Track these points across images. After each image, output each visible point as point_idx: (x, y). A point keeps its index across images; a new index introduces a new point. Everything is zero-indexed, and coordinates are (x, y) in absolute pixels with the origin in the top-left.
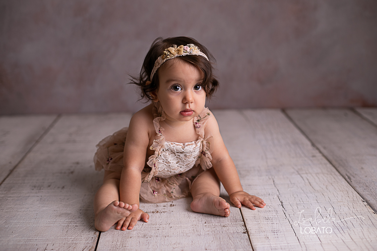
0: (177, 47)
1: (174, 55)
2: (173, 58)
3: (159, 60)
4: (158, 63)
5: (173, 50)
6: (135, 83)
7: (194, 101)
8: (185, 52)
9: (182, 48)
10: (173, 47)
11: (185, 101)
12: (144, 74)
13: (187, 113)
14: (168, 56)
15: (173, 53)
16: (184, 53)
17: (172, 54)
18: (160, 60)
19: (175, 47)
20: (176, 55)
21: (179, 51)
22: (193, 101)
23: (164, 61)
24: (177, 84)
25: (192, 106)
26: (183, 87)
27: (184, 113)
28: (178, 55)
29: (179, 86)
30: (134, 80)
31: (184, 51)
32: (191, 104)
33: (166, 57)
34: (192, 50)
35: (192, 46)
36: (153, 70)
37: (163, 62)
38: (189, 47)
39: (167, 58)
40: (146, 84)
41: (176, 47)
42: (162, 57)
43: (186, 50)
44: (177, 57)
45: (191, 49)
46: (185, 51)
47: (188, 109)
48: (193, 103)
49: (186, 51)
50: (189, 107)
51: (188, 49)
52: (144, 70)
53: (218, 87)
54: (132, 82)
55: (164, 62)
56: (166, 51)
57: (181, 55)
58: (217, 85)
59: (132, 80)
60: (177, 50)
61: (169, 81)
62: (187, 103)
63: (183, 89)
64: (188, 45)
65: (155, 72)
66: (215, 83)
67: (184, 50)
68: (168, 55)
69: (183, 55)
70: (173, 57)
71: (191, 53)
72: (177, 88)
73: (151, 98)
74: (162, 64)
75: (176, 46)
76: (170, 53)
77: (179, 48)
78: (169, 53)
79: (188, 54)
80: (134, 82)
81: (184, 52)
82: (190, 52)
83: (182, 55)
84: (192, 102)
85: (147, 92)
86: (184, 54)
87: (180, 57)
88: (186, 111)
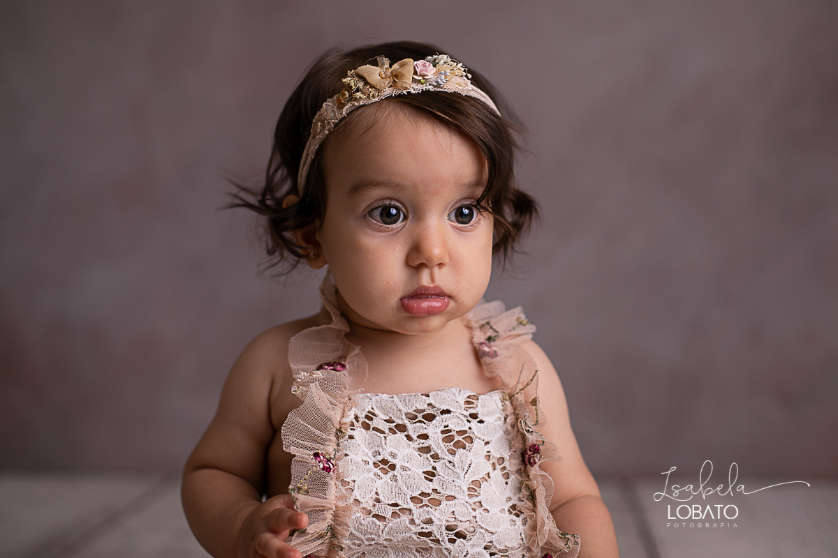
0: (391, 66)
1: (379, 91)
2: (374, 100)
3: (326, 110)
4: (323, 122)
5: (375, 73)
6: (248, 205)
7: (451, 258)
8: (419, 81)
9: (407, 67)
10: (375, 64)
11: (417, 260)
12: (278, 176)
13: (425, 304)
14: (359, 94)
15: (374, 83)
16: (414, 85)
17: (372, 87)
18: (330, 111)
19: (383, 64)
20: (388, 91)
21: (396, 76)
22: (446, 260)
23: (344, 111)
24: (391, 199)
25: (442, 279)
26: (409, 209)
27: (414, 304)
28: (395, 92)
29: (396, 208)
30: (243, 195)
31: (416, 77)
32: (436, 270)
33: (352, 98)
34: (445, 74)
35: (442, 62)
36: (305, 152)
37: (339, 117)
38: (434, 66)
39: (356, 100)
40: (284, 205)
41: (387, 66)
42: (338, 100)
43: (423, 76)
44: (390, 98)
45: (439, 73)
46: (419, 77)
47: (427, 288)
48: (445, 270)
49: (421, 78)
50: (433, 280)
51: (431, 72)
52: (278, 158)
53: (533, 220)
54: (238, 201)
55: (345, 118)
56: (349, 79)
57: (405, 92)
58: (531, 213)
59: (236, 196)
60: (389, 74)
61: (358, 188)
62: (422, 266)
63: (410, 216)
64: (430, 57)
65: (311, 156)
66: (525, 205)
67: (415, 73)
68: (358, 90)
69: (413, 92)
70: (376, 99)
71: (438, 85)
72: (389, 214)
73: (299, 250)
74: (336, 125)
75: (387, 62)
76: (366, 83)
77: (396, 66)
78: (361, 85)
79: (431, 88)
80: (242, 200)
81: (414, 81)
82: (437, 82)
83: (409, 93)
84: (441, 265)
85: (286, 229)
86: (415, 88)
87: (400, 96)
88: (420, 294)
